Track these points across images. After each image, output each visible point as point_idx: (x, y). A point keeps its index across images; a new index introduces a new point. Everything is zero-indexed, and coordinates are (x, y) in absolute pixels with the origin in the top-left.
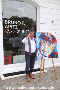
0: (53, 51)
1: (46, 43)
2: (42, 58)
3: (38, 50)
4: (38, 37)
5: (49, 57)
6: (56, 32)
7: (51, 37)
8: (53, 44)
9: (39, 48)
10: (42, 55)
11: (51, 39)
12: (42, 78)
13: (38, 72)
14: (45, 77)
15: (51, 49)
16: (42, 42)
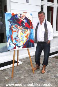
0: (28, 39)
1: (19, 29)
2: (15, 48)
4: (8, 20)
5: (23, 47)
6: (31, 14)
7: (25, 20)
8: (29, 30)
9: (10, 36)
10: (15, 44)
12: (16, 73)
13: (11, 66)
14: (20, 72)
15: (26, 36)
16: (13, 28)
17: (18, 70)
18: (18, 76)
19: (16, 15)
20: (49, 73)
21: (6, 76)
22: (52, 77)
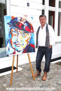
1: (19, 32)
3: (8, 43)
4: (8, 23)
6: (32, 18)
7: (25, 24)
9: (9, 40)
10: (14, 49)
11: (26, 27)
12: (15, 79)
13: (10, 72)
14: (20, 79)
15: (26, 41)
16: (13, 31)
17: (17, 77)
18: (17, 83)
19: (16, 18)
20: (51, 81)
21: (4, 83)
22: (54, 85)
